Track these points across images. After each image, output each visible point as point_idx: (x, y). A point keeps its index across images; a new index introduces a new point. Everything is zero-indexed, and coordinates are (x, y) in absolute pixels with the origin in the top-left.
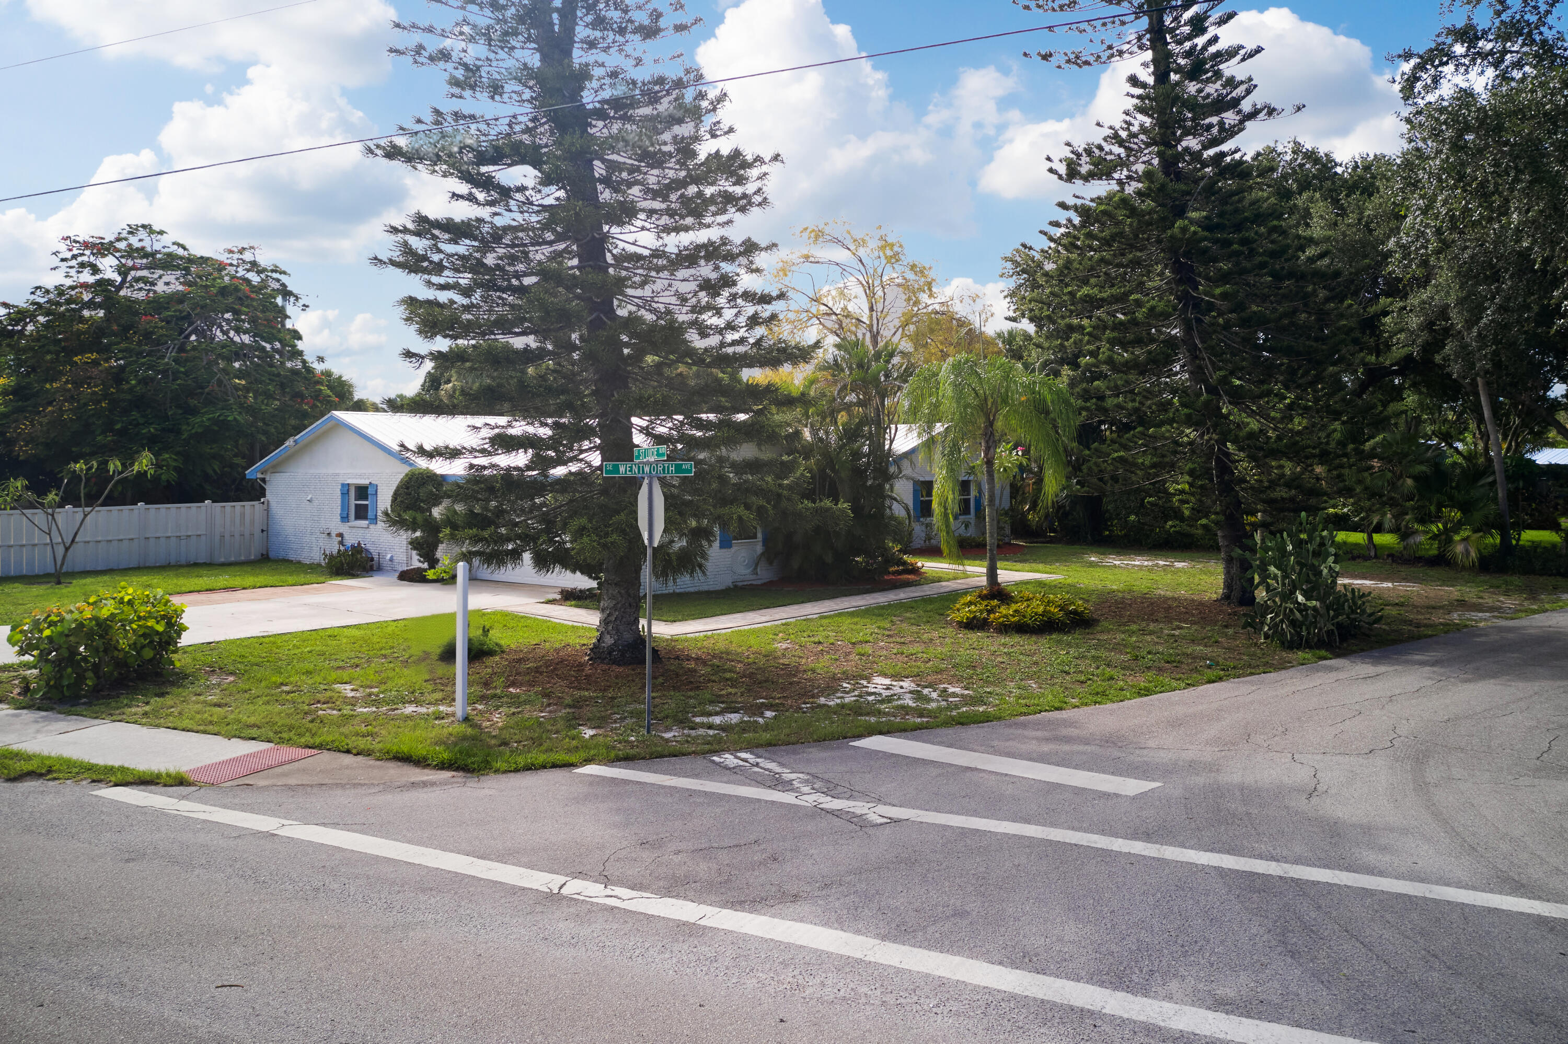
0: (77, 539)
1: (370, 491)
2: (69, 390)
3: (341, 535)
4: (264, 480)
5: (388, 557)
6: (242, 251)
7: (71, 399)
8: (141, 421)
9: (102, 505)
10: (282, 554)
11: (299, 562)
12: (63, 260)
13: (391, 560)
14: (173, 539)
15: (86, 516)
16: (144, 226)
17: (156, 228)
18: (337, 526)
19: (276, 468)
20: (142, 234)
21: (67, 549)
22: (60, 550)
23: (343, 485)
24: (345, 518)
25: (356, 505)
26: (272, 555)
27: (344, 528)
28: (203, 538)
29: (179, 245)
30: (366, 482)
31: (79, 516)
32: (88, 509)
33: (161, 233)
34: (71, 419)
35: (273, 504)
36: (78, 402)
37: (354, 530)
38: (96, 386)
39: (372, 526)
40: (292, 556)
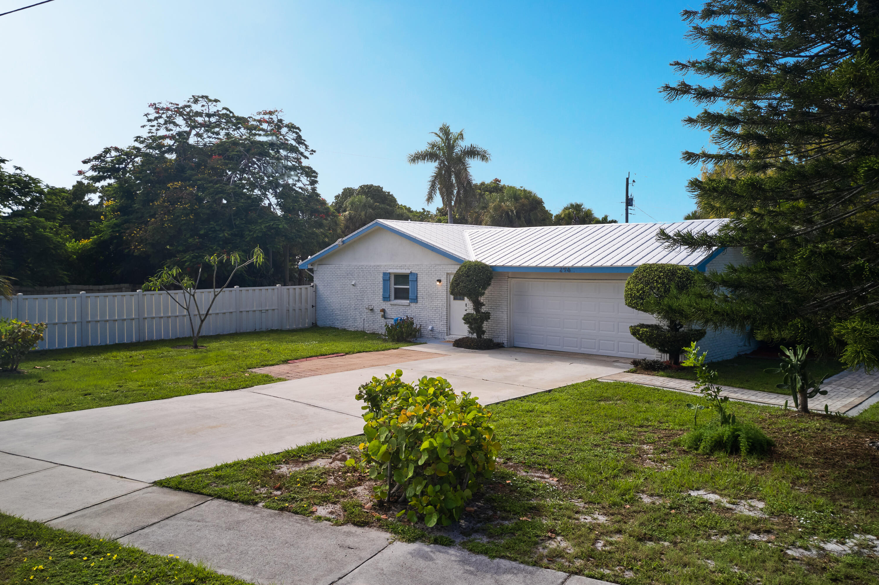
0: (210, 312)
1: (410, 278)
2: (166, 207)
3: (383, 311)
4: (311, 270)
5: (430, 328)
6: (271, 113)
7: (168, 213)
8: (218, 228)
9: (227, 287)
10: (328, 323)
11: (345, 330)
12: (149, 120)
13: (432, 330)
14: (257, 313)
15: (216, 296)
16: (202, 97)
17: (212, 97)
18: (378, 303)
19: (321, 261)
20: (202, 102)
21: (202, 321)
22: (197, 321)
23: (385, 274)
24: (386, 298)
25: (395, 289)
26: (320, 324)
27: (386, 306)
28: (276, 311)
29: (227, 109)
30: (408, 271)
31: (212, 296)
32: (219, 290)
33: (216, 101)
34: (169, 227)
35: (321, 288)
36: (173, 215)
37: (395, 307)
38: (185, 204)
39: (412, 305)
40: (338, 325)
